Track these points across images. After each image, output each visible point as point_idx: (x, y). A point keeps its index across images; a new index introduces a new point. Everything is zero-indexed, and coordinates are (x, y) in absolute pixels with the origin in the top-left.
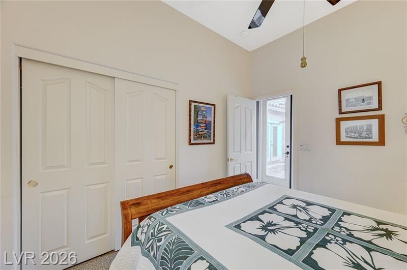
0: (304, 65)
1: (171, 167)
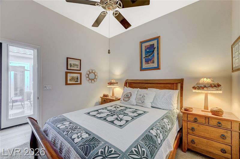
0: (109, 53)
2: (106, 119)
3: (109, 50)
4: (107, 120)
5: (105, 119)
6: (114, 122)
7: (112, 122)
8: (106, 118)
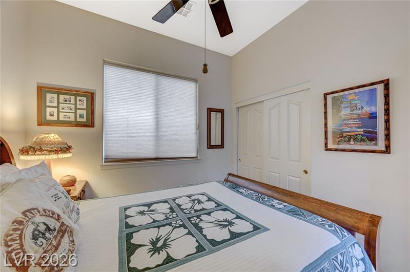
0: (205, 71)
1: (306, 172)
2: (216, 205)
3: (205, 65)
4: (216, 203)
5: (218, 205)
6: (207, 200)
7: (210, 199)
8: (216, 207)
